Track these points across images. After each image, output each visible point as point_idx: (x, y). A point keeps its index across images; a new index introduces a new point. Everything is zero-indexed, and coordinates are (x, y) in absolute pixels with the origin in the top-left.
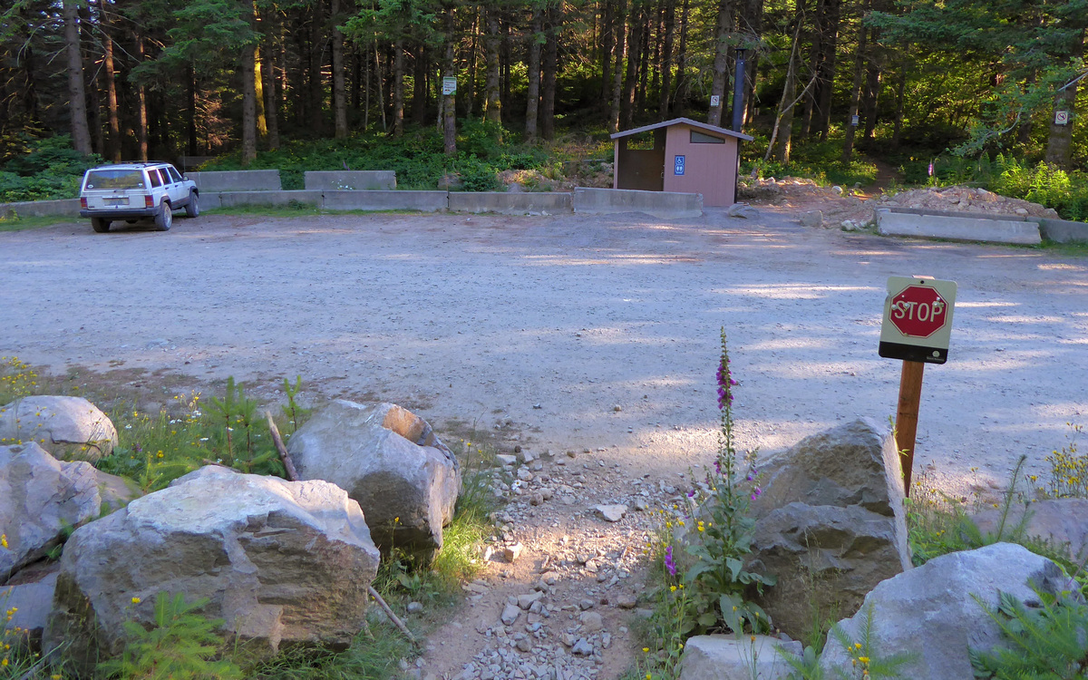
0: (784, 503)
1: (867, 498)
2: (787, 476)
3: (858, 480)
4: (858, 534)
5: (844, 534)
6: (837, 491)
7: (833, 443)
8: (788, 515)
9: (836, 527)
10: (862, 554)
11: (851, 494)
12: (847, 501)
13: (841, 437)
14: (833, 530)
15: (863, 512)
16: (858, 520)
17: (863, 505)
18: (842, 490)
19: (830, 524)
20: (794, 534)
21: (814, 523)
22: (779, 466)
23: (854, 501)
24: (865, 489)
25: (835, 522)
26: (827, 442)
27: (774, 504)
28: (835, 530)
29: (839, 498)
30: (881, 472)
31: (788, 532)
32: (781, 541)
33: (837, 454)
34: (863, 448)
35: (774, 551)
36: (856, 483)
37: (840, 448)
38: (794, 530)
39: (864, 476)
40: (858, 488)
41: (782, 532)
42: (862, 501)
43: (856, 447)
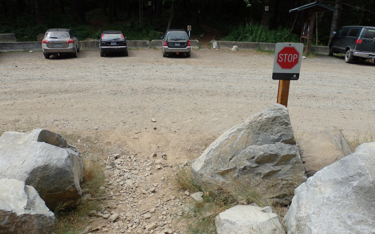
0: (246, 147)
1: (284, 138)
2: (245, 135)
3: (279, 131)
4: (282, 154)
5: (276, 155)
6: (270, 137)
7: (265, 117)
8: (249, 151)
9: (272, 153)
10: (284, 163)
11: (276, 138)
12: (275, 141)
13: (269, 114)
14: (271, 155)
15: (283, 144)
16: (281, 148)
17: (282, 142)
18: (272, 137)
19: (270, 152)
20: (253, 160)
21: (262, 153)
22: (240, 131)
23: (278, 140)
24: (283, 134)
25: (271, 151)
26: (262, 117)
27: (242, 148)
28: (272, 154)
29: (271, 140)
30: (289, 126)
31: (250, 159)
32: (248, 164)
33: (268, 121)
34: (280, 117)
35: (245, 168)
36: (278, 132)
37: (269, 119)
38: (253, 158)
39: (281, 129)
40: (279, 134)
41: (247, 159)
42: (282, 140)
43: (276, 117)
